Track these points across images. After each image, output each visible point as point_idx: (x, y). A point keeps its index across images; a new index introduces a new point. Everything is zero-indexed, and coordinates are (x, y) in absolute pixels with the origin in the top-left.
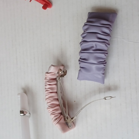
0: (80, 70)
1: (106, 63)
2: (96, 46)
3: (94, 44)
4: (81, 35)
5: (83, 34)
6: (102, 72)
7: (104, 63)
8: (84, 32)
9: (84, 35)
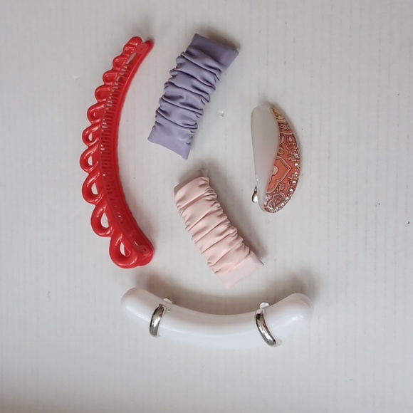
0: (154, 126)
1: (196, 128)
2: (187, 97)
3: (185, 94)
4: (171, 71)
5: (174, 70)
6: (186, 140)
7: (193, 127)
8: (177, 68)
9: (175, 73)
